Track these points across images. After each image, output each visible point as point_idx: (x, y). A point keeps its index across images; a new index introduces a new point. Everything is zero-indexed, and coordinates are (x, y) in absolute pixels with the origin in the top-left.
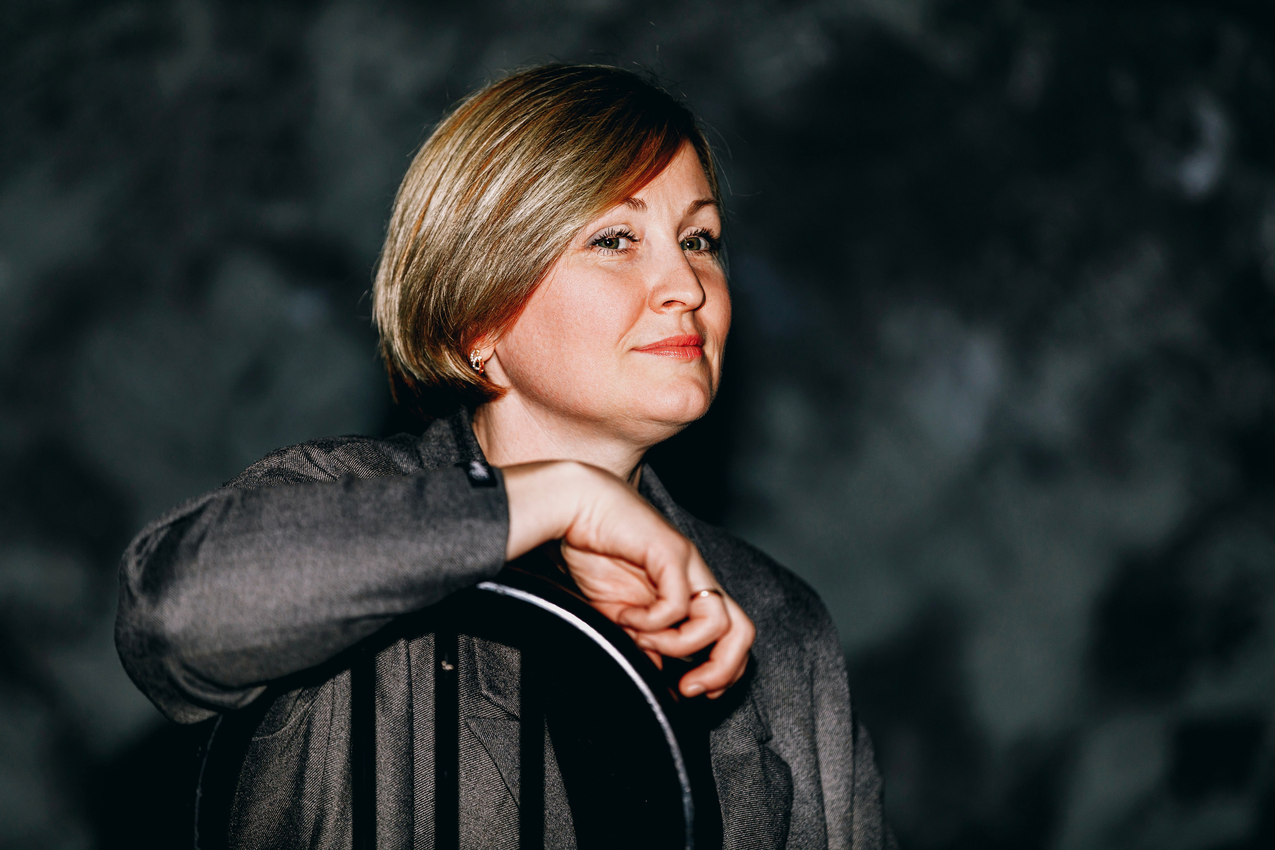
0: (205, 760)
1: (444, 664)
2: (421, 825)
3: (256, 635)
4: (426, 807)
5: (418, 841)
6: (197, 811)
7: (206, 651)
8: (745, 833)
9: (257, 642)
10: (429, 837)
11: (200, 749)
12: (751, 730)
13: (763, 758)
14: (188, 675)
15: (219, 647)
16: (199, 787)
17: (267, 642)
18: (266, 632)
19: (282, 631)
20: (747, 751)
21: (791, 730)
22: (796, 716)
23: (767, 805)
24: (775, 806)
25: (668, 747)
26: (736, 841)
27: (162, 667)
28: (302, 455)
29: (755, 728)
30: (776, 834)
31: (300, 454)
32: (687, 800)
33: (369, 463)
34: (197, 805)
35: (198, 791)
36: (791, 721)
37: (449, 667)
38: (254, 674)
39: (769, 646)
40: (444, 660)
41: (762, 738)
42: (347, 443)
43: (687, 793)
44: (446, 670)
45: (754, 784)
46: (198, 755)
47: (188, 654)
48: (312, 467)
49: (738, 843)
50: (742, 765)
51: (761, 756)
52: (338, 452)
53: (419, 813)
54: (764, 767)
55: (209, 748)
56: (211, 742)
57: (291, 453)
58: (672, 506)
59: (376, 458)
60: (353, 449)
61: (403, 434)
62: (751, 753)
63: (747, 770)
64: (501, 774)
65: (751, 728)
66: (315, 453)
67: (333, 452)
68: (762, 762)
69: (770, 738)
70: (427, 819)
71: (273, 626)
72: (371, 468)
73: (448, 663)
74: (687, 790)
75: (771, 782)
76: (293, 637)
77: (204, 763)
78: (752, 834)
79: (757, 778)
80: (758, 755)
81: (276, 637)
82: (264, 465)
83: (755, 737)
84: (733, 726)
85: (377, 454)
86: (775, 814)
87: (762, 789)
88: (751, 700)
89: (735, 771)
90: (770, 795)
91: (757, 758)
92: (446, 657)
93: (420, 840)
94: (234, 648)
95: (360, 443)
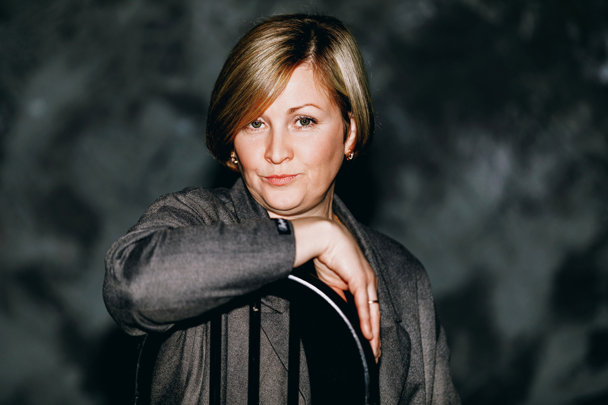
0: (141, 351)
1: (254, 308)
2: (232, 367)
3: (175, 303)
4: (234, 358)
5: (231, 375)
6: (137, 374)
7: (152, 309)
8: (390, 363)
9: (176, 306)
10: (237, 372)
11: (139, 345)
12: (392, 316)
13: (397, 329)
14: (141, 318)
15: (157, 308)
16: (138, 363)
17: (180, 306)
18: (180, 302)
19: (188, 302)
20: (390, 326)
21: (409, 320)
22: (412, 313)
23: (400, 351)
24: (404, 352)
25: (358, 350)
26: (386, 367)
27: (130, 314)
28: (174, 199)
29: (393, 315)
30: (404, 365)
31: (173, 198)
32: (366, 374)
33: (204, 198)
34: (137, 371)
35: (138, 365)
36: (410, 316)
37: (256, 310)
38: (172, 319)
39: (400, 280)
40: (254, 306)
41: (397, 320)
42: (193, 190)
43: (366, 371)
44: (255, 311)
45: (394, 341)
46: (138, 348)
47: (142, 309)
48: (180, 204)
49: (387, 368)
50: (388, 332)
51: (397, 328)
52: (189, 195)
53: (231, 361)
54: (398, 333)
55: (143, 345)
56: (144, 342)
57: (169, 198)
58: (350, 215)
59: (207, 195)
60: (196, 192)
61: (222, 188)
62: (392, 327)
63: (390, 335)
64: (268, 339)
65: (392, 315)
66: (180, 197)
67: (187, 195)
68: (397, 331)
69: (401, 321)
70: (235, 364)
71: (183, 299)
72: (205, 200)
73: (256, 308)
74: (367, 370)
75: (401, 340)
76: (192, 305)
77: (141, 352)
78: (393, 364)
79: (395, 338)
80: (395, 328)
81: (184, 304)
82: (157, 205)
83: (394, 319)
84: (383, 314)
85: (207, 193)
86: (403, 355)
87: (397, 343)
88: (391, 302)
89: (385, 335)
90: (401, 346)
91: (395, 329)
92: (255, 305)
93: (232, 374)
94: (164, 308)
95: (199, 189)
